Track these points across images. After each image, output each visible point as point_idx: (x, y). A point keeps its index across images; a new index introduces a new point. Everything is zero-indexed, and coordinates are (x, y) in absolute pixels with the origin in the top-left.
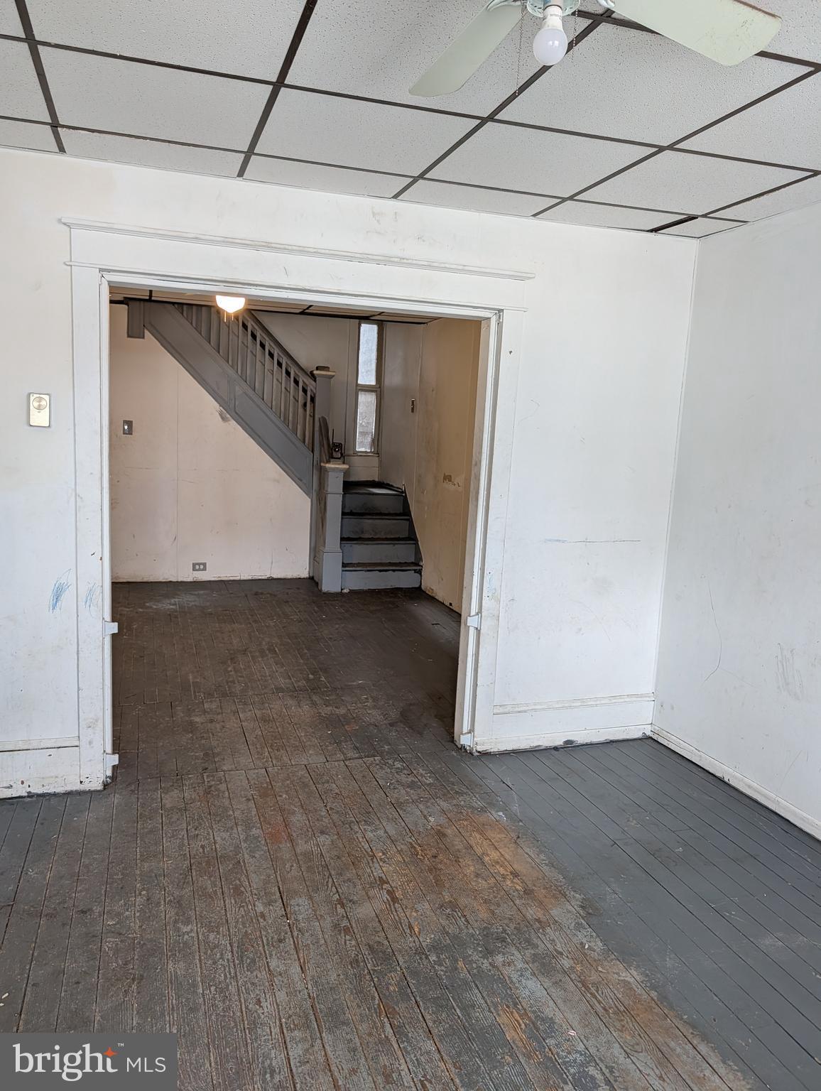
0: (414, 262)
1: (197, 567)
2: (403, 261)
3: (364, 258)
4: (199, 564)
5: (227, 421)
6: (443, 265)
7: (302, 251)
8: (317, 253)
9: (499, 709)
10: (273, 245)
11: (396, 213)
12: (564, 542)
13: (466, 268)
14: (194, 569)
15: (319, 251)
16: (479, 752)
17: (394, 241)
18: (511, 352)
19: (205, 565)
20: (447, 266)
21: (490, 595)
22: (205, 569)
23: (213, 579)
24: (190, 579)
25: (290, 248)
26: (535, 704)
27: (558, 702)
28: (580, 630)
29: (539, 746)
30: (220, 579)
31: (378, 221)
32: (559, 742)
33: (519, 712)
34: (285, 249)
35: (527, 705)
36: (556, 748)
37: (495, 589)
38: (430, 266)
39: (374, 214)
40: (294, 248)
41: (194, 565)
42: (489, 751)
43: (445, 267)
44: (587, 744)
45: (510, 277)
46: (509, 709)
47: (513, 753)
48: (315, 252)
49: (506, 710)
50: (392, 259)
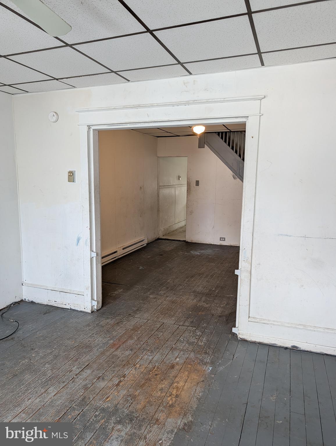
0: (200, 101)
1: (222, 239)
2: (194, 102)
3: (178, 104)
4: (223, 238)
5: (236, 179)
6: (214, 100)
7: (152, 106)
8: (158, 105)
9: (252, 319)
10: (141, 105)
11: (194, 81)
12: (290, 236)
13: (225, 99)
14: (220, 240)
15: (159, 104)
16: (241, 338)
17: (194, 93)
18: (252, 137)
19: (225, 238)
20: (216, 100)
21: (245, 260)
22: (224, 240)
23: (228, 245)
24: (219, 244)
25: (147, 105)
26: (274, 321)
27: (288, 323)
28: (302, 286)
29: (275, 344)
30: (230, 245)
31: (186, 86)
32: (289, 345)
33: (264, 323)
34: (145, 106)
35: (269, 320)
36: (286, 348)
37: (248, 258)
38: (207, 102)
39: (184, 84)
40: (149, 105)
41: (220, 238)
42: (246, 339)
43: (215, 101)
44: (308, 351)
45: (251, 99)
46: (258, 320)
47: (259, 344)
48: (157, 105)
49: (256, 321)
50: (189, 102)
